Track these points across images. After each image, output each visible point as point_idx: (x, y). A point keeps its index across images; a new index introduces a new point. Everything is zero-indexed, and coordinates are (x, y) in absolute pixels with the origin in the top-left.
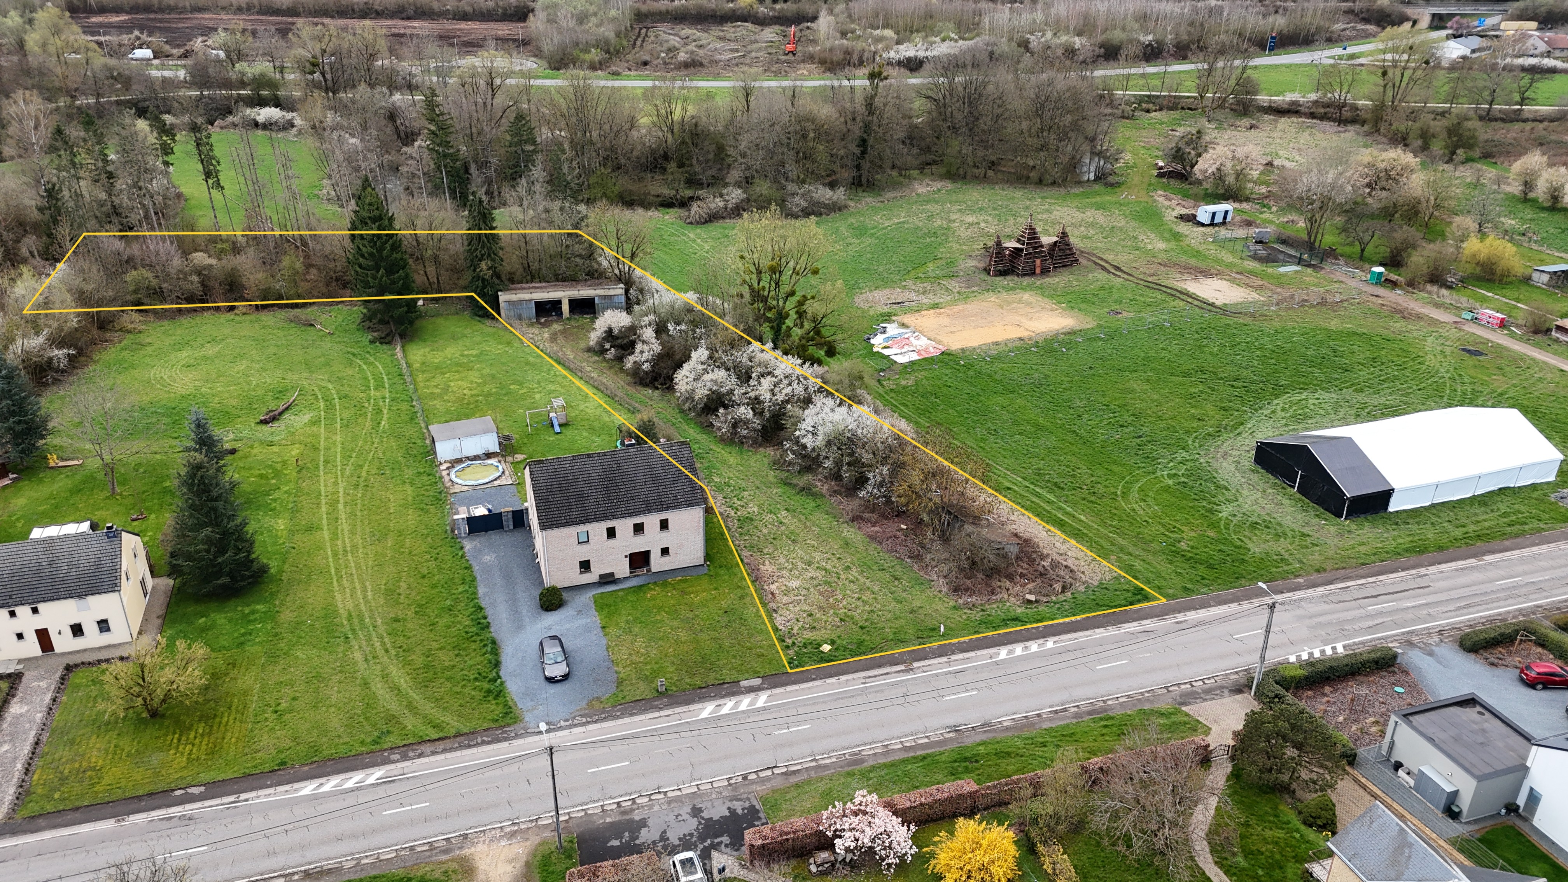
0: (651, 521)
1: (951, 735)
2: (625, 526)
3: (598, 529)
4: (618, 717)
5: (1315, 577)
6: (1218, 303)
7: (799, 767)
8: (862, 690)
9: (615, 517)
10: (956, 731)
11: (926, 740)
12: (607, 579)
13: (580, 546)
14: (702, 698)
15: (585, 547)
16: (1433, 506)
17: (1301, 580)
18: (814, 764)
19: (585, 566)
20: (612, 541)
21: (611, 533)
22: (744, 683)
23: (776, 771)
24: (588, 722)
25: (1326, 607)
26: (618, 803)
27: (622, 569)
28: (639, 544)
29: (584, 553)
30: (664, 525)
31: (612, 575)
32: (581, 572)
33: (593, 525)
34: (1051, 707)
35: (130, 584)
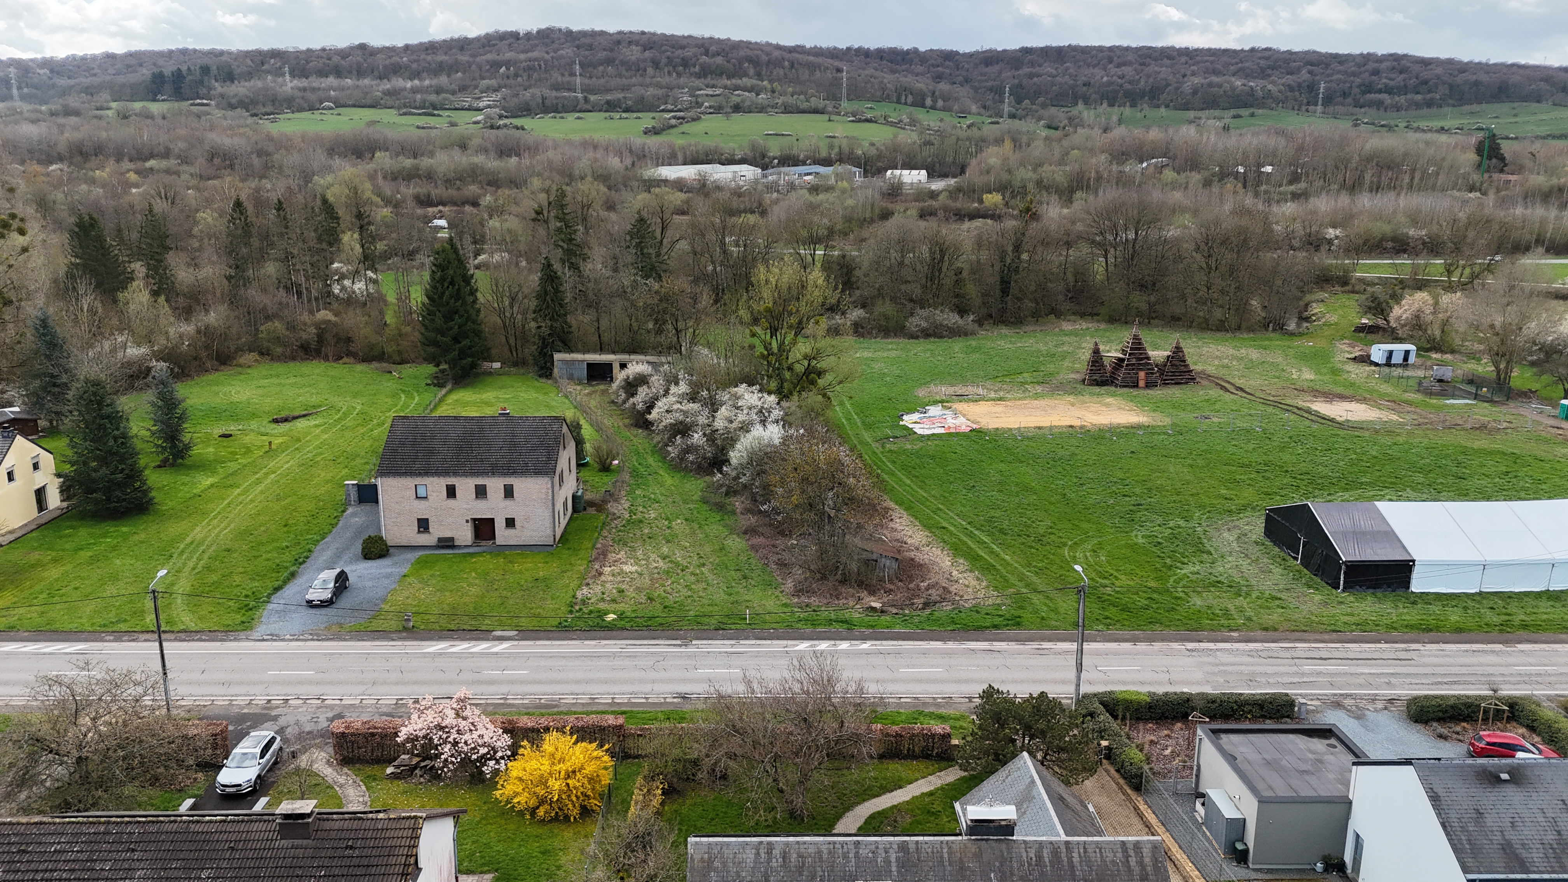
0: (495, 485)
2: (466, 486)
3: (436, 485)
4: (345, 640)
5: (1259, 634)
6: (1338, 419)
8: (614, 653)
9: (455, 474)
10: (684, 698)
11: (644, 701)
12: (446, 543)
13: (417, 502)
14: (441, 638)
15: (422, 504)
16: (1480, 593)
17: (1233, 634)
19: (423, 525)
20: (451, 502)
21: (451, 492)
22: (498, 633)
24: (312, 640)
25: (1249, 659)
26: (269, 701)
27: (465, 535)
28: (482, 510)
29: (422, 509)
30: (509, 492)
31: (452, 539)
32: (419, 532)
33: (431, 479)
35: (13, 484)
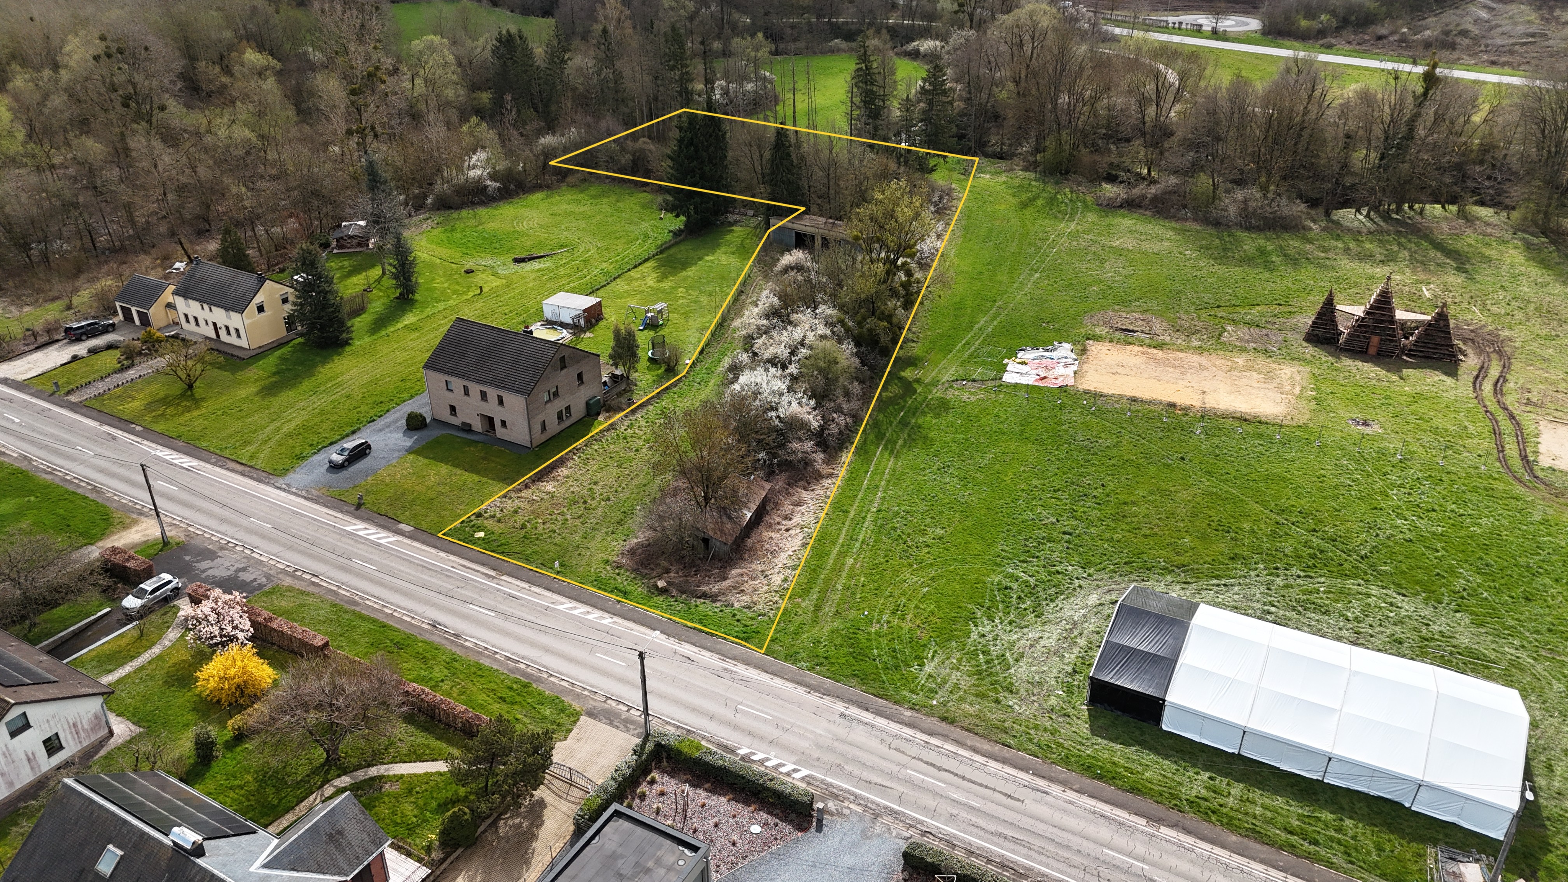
0: (492, 393)
1: (427, 627)
2: (474, 389)
3: (458, 384)
4: (319, 503)
6: (1545, 463)
7: (325, 585)
9: (467, 379)
12: (466, 428)
13: (447, 393)
14: (367, 519)
15: (452, 394)
17: (908, 713)
18: (335, 588)
19: (453, 410)
20: (467, 398)
21: (466, 391)
22: (402, 526)
23: (314, 579)
24: (303, 497)
25: (874, 744)
26: (229, 542)
27: (477, 425)
28: (486, 410)
29: (451, 399)
30: (501, 401)
31: (470, 425)
32: (451, 414)
33: (454, 378)
34: (513, 654)
35: (262, 314)
